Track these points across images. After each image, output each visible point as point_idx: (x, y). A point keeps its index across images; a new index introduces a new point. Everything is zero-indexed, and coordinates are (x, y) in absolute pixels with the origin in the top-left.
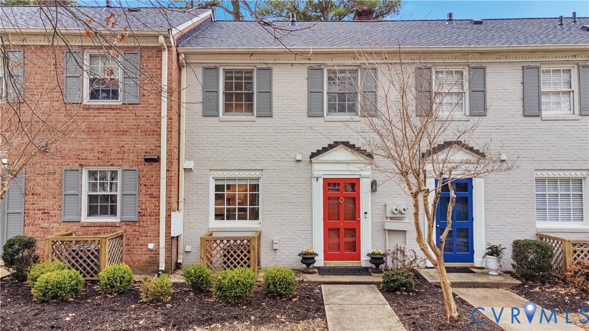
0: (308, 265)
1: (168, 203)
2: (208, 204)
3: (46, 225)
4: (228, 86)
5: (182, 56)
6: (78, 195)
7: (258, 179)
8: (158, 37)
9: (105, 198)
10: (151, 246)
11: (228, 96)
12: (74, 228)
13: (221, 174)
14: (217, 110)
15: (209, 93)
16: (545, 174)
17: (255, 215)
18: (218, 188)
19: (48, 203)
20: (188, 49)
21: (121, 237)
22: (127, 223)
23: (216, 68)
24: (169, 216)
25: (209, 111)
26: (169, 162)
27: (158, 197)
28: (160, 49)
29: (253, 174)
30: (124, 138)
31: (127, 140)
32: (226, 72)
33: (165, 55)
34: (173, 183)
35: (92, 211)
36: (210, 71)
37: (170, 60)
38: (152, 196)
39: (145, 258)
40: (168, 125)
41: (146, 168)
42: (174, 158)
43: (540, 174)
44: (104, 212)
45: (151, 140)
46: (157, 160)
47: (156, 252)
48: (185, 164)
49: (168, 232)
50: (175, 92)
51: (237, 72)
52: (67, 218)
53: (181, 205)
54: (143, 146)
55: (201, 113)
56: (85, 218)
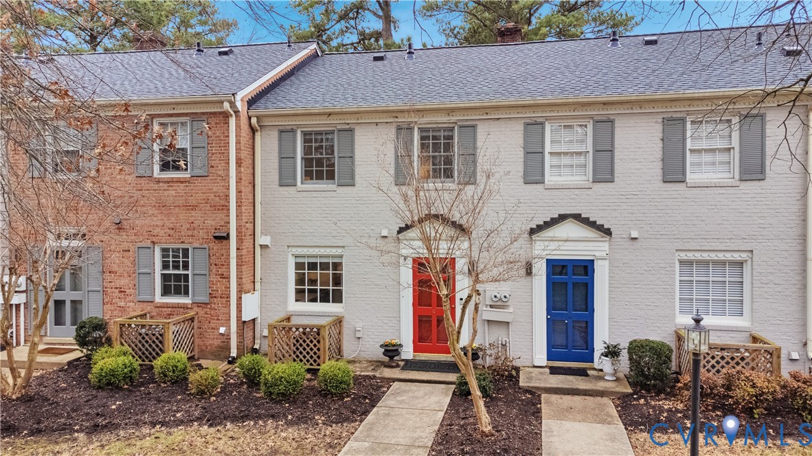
0: (391, 358)
1: (239, 284)
2: (286, 285)
3: (122, 304)
4: (307, 150)
5: (254, 120)
6: (151, 274)
7: (341, 257)
8: (223, 102)
9: (177, 277)
10: (222, 330)
11: (307, 162)
12: (148, 308)
13: (300, 251)
14: (295, 179)
15: (285, 158)
16: (691, 256)
17: (338, 298)
18: (299, 266)
19: (123, 282)
20: (261, 111)
21: (192, 319)
22: (199, 304)
23: (293, 131)
24: (239, 299)
25: (286, 181)
26: (240, 240)
27: (228, 278)
28: (226, 115)
29: (334, 251)
30: (193, 213)
31: (196, 215)
32: (305, 134)
33: (232, 121)
34: (247, 262)
35: (166, 291)
36: (286, 133)
37: (238, 126)
38: (222, 276)
39: (217, 342)
40: (237, 198)
41: (216, 246)
42: (248, 233)
43: (683, 256)
44: (178, 292)
45: (221, 215)
46: (227, 238)
47: (227, 336)
48: (262, 240)
49: (239, 317)
50: (248, 162)
51: (317, 133)
52: (142, 297)
53: (258, 285)
54: (212, 221)
55: (277, 183)
56: (159, 299)
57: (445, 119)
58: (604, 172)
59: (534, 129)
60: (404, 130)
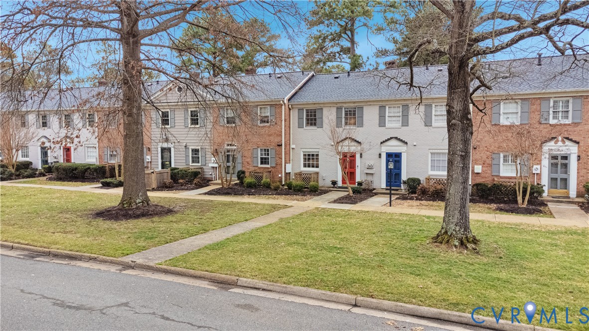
0: (334, 185)
1: (285, 161)
2: (300, 161)
3: (248, 167)
4: (307, 116)
5: (290, 106)
6: (257, 157)
7: (318, 152)
8: (280, 101)
9: (265, 158)
10: (280, 176)
11: (307, 120)
12: (256, 168)
13: (305, 150)
14: (303, 125)
15: (300, 118)
16: (434, 151)
17: (317, 167)
18: (305, 155)
19: (248, 160)
20: (291, 103)
21: (270, 172)
22: (272, 167)
23: (303, 109)
24: (285, 165)
25: (300, 126)
26: (285, 146)
27: (282, 158)
28: (282, 105)
29: (316, 150)
31: (272, 138)
32: (307, 110)
33: (283, 107)
34: (287, 153)
35: (262, 163)
36: (300, 110)
37: (285, 108)
38: (280, 158)
39: (278, 179)
40: (285, 132)
41: (278, 148)
42: (288, 144)
43: (432, 151)
44: (265, 163)
45: (279, 138)
46: (281, 145)
47: (281, 178)
48: (292, 146)
49: (285, 171)
50: (288, 120)
51: (310, 110)
52: (254, 165)
53: (291, 161)
54: (277, 140)
55: (297, 127)
56: (260, 166)
57: (353, 105)
58: (405, 123)
59: (382, 108)
60: (339, 109)
